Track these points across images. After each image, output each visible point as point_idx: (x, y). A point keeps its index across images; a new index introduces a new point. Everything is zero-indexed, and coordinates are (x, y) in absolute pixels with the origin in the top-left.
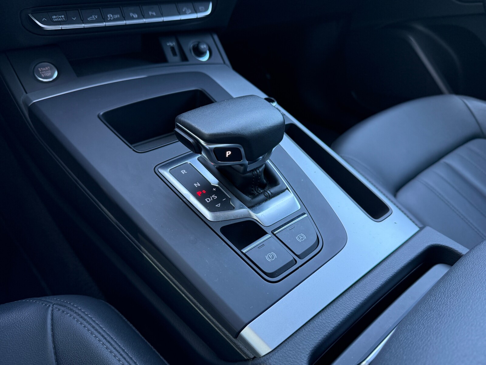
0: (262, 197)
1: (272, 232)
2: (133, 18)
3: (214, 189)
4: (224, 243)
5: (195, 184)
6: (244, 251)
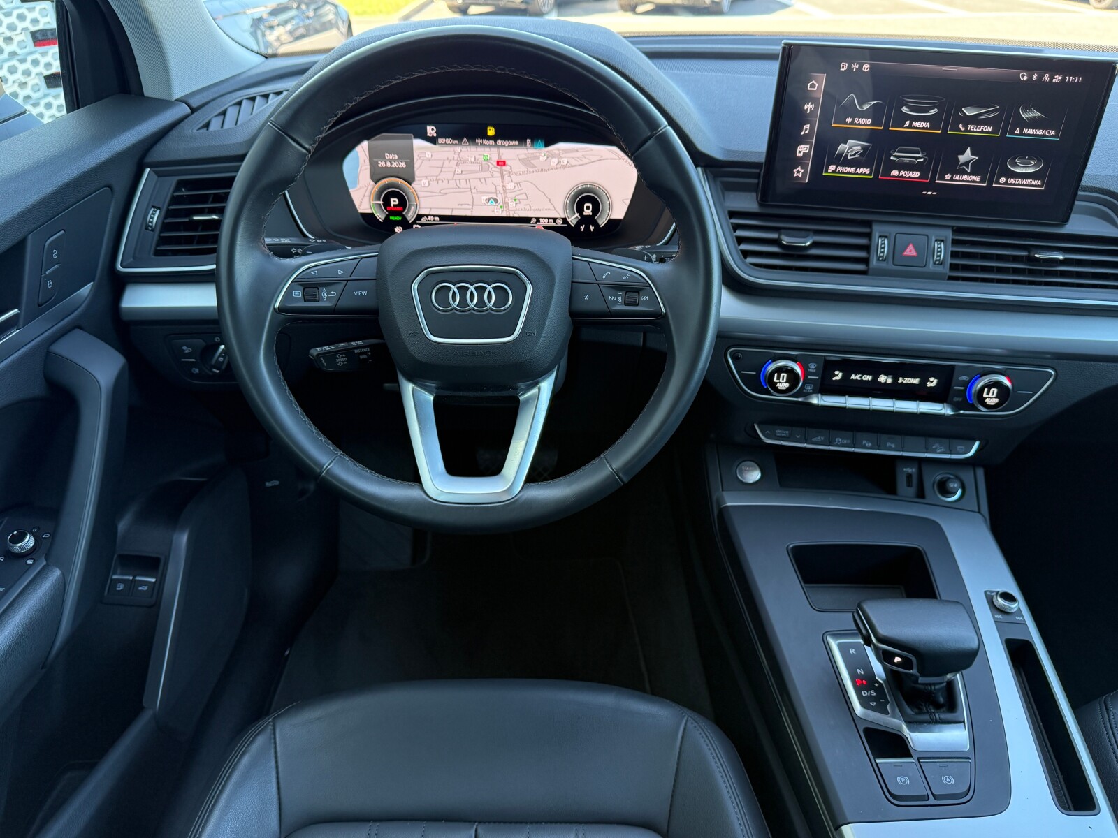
0: (926, 717)
1: (919, 759)
2: (865, 447)
3: (877, 685)
4: (861, 744)
5: (858, 670)
6: (878, 761)
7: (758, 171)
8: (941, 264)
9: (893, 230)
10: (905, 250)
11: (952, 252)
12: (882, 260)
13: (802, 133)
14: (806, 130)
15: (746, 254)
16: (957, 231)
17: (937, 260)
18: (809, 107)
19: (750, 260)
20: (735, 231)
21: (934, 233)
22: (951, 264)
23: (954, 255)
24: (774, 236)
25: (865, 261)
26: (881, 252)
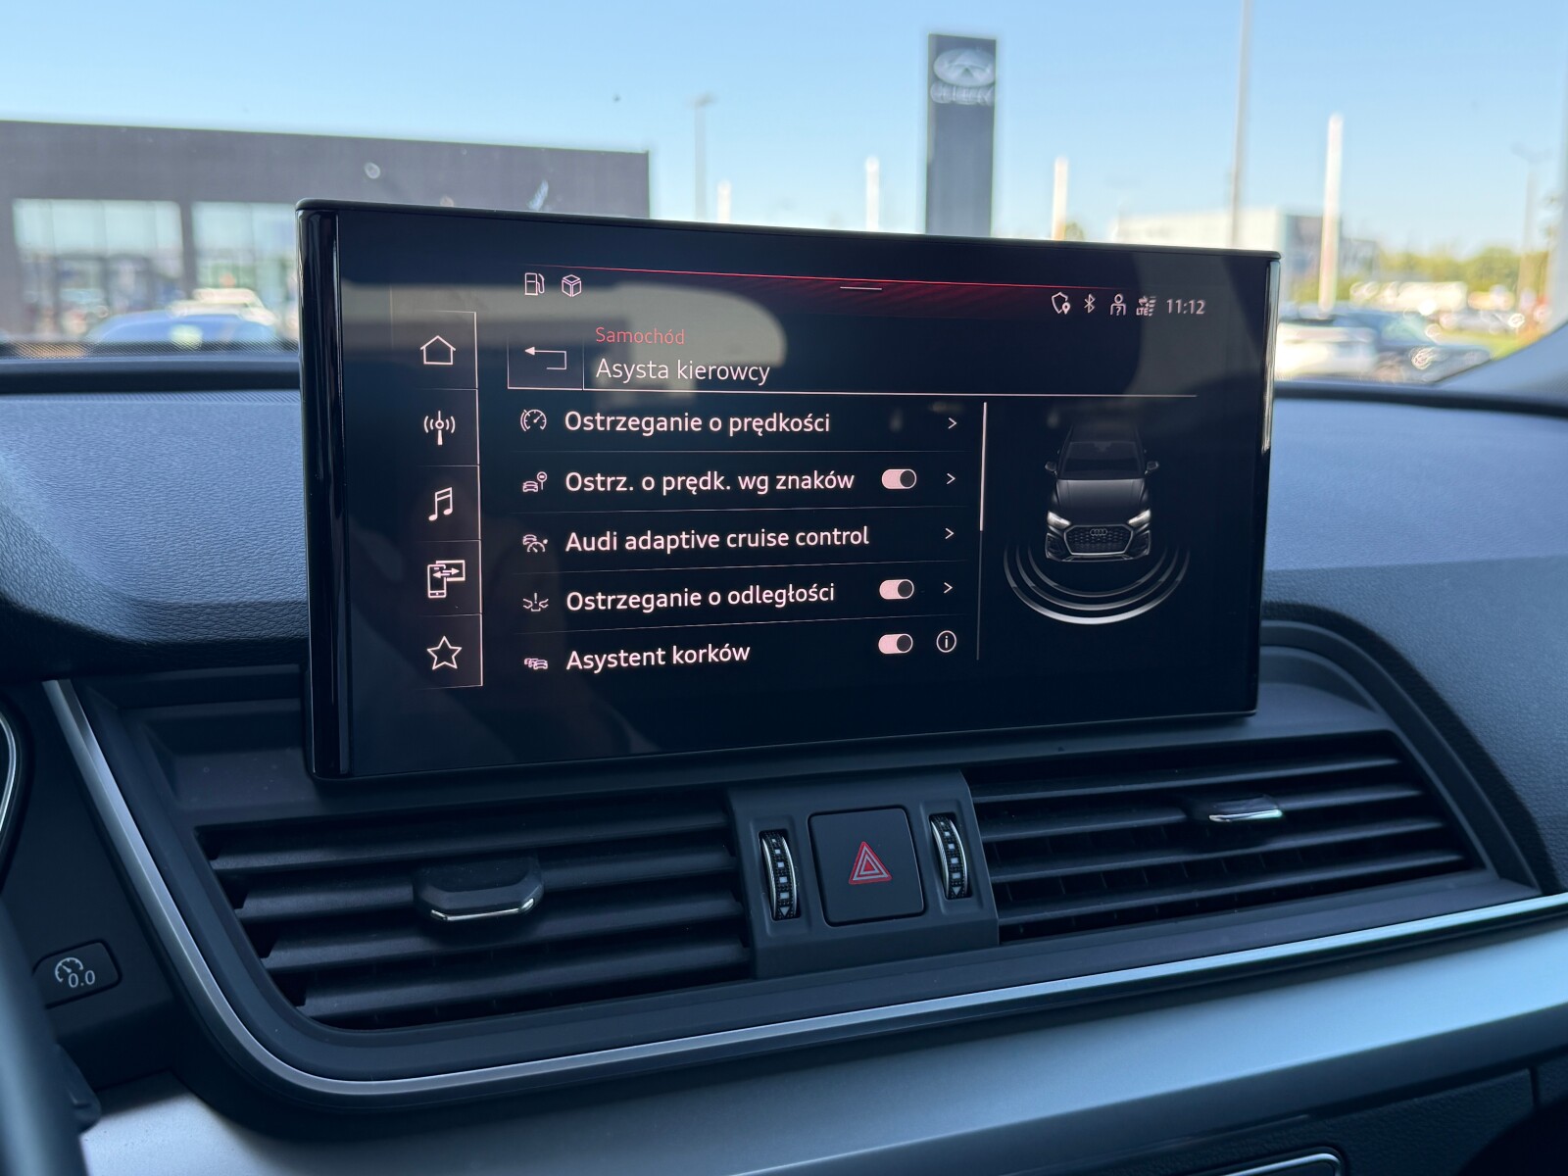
7: (292, 668)
8: (969, 894)
9: (796, 806)
10: (850, 870)
11: (987, 846)
12: (788, 916)
13: (433, 518)
14: (444, 504)
15: (295, 985)
16: (978, 776)
17: (953, 883)
18: (439, 426)
19: (320, 1004)
20: (238, 903)
21: (921, 797)
22: (995, 886)
23: (999, 854)
24: (399, 894)
25: (737, 928)
26: (781, 889)
